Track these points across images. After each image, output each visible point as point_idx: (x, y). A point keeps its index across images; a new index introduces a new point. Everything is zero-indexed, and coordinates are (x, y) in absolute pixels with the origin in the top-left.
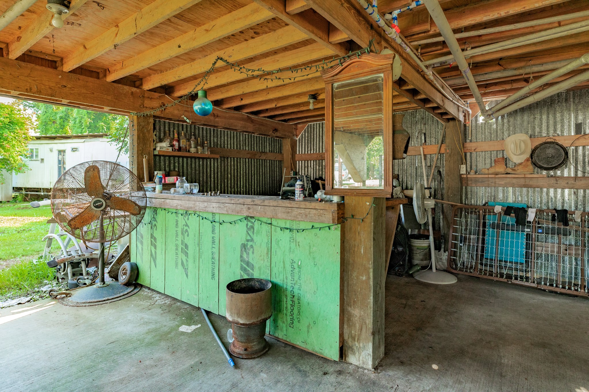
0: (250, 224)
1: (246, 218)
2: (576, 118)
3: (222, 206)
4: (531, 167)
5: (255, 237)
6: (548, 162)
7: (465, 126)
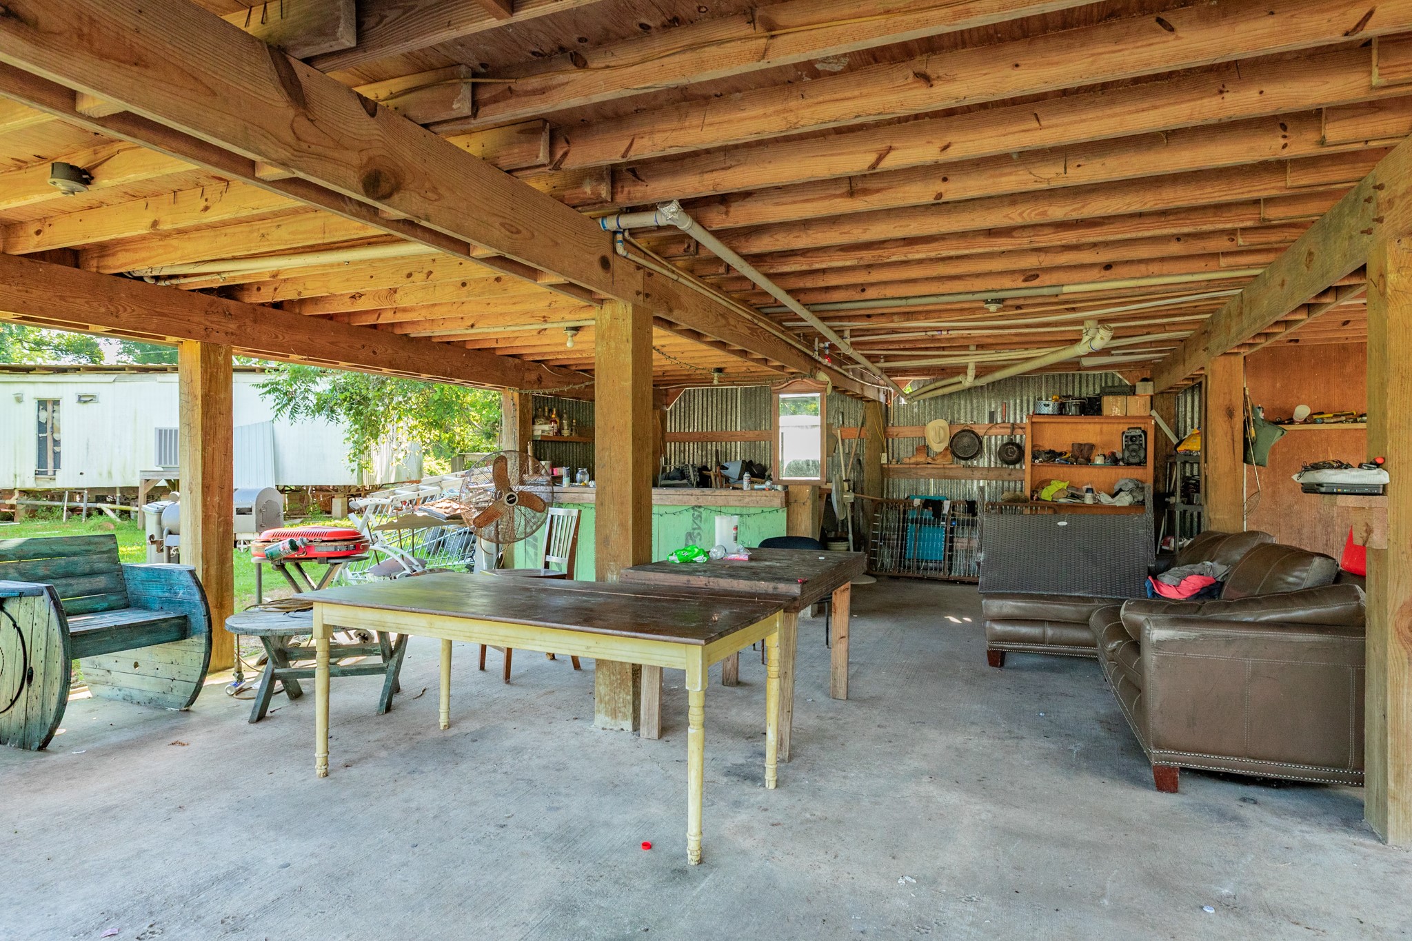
0: (696, 513)
1: (693, 508)
2: (990, 406)
3: (665, 497)
4: (950, 456)
5: (702, 525)
6: (965, 452)
7: (886, 406)
